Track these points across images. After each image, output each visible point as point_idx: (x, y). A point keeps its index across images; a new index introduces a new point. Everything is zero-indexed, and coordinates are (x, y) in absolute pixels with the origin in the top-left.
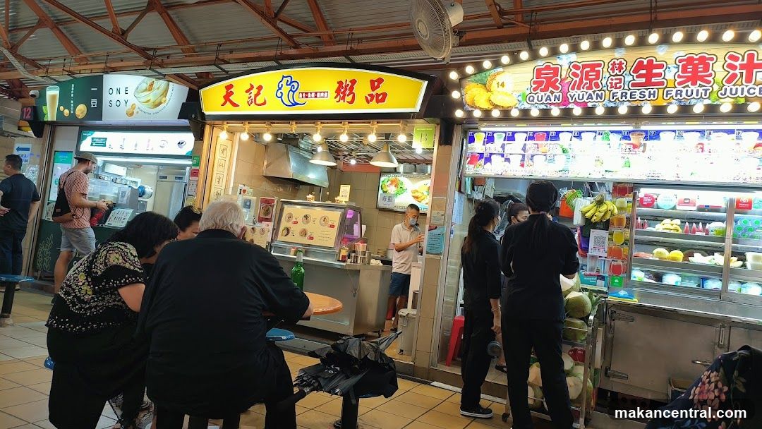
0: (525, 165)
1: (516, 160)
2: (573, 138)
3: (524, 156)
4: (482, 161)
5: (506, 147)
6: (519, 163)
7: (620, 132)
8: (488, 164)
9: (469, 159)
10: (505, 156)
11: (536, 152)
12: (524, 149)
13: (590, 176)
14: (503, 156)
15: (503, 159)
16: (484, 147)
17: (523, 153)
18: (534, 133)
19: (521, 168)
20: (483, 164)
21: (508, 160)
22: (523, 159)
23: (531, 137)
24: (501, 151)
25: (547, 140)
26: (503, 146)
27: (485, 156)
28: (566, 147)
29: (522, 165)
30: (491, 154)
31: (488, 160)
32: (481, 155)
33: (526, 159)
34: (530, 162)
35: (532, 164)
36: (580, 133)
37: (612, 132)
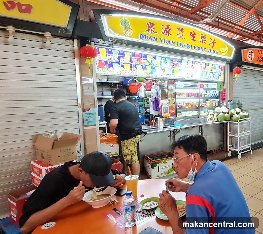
0: (133, 70)
1: (127, 67)
2: (153, 58)
3: (131, 65)
4: (107, 66)
5: (121, 59)
6: (129, 68)
7: (169, 58)
8: (111, 68)
9: (98, 64)
10: (121, 64)
11: (137, 63)
12: (131, 61)
13: (161, 76)
14: (119, 64)
15: (120, 66)
16: (107, 58)
17: (130, 63)
18: (135, 53)
19: (130, 71)
20: (108, 68)
21: (123, 66)
22: (131, 67)
23: (133, 55)
24: (118, 60)
25: (141, 57)
26: (119, 58)
27: (108, 63)
28: (150, 62)
29: (131, 70)
30: (112, 62)
31: (111, 66)
32: (106, 63)
33: (133, 66)
34: (135, 68)
35: (136, 69)
36: (155, 56)
37: (167, 58)
